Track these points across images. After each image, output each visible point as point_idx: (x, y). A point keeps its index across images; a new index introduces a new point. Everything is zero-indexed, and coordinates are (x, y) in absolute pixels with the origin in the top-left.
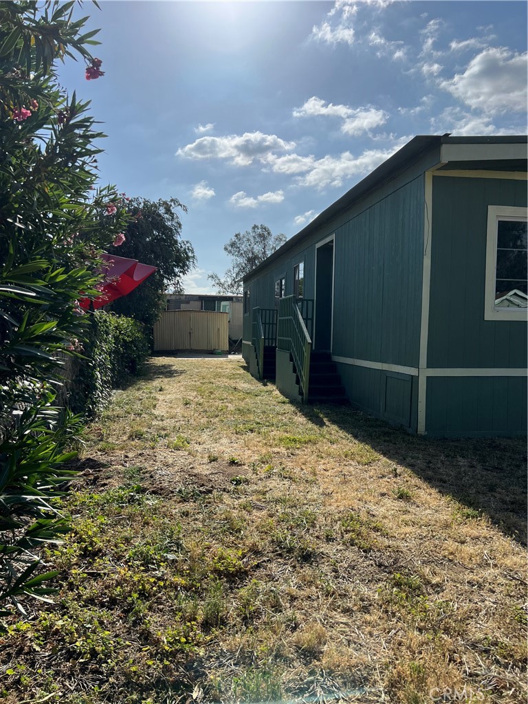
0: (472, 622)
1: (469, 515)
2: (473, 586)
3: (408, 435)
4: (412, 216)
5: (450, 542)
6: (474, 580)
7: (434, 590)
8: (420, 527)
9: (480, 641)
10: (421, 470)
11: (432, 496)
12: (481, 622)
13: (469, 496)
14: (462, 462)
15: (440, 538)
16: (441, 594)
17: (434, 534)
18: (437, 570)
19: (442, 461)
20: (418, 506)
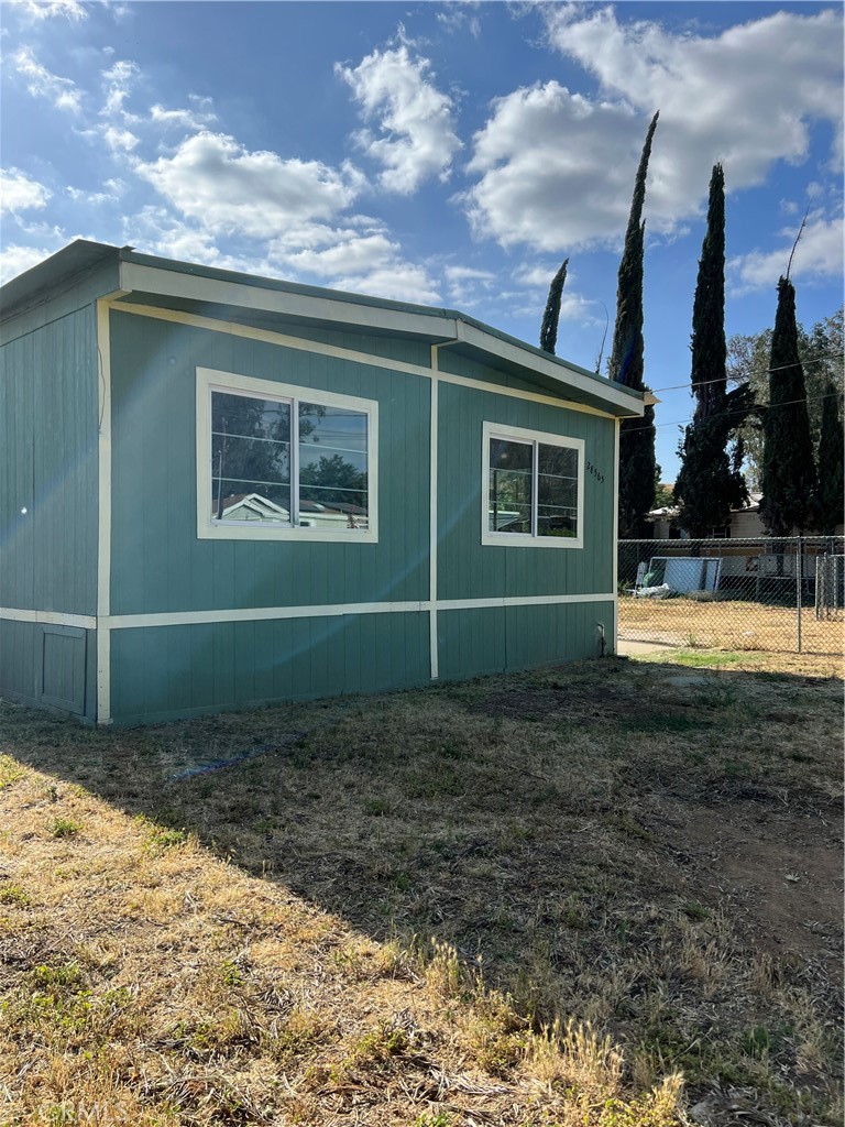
0: (160, 1007)
1: (168, 840)
2: (167, 949)
3: (82, 727)
4: (78, 369)
5: (136, 889)
6: (168, 941)
7: (103, 975)
8: (89, 878)
9: (169, 1034)
10: (99, 783)
11: (114, 822)
12: (173, 1003)
13: (171, 811)
14: (166, 759)
15: (120, 888)
16: (114, 979)
17: (111, 884)
18: (111, 941)
19: (135, 765)
20: (89, 844)
